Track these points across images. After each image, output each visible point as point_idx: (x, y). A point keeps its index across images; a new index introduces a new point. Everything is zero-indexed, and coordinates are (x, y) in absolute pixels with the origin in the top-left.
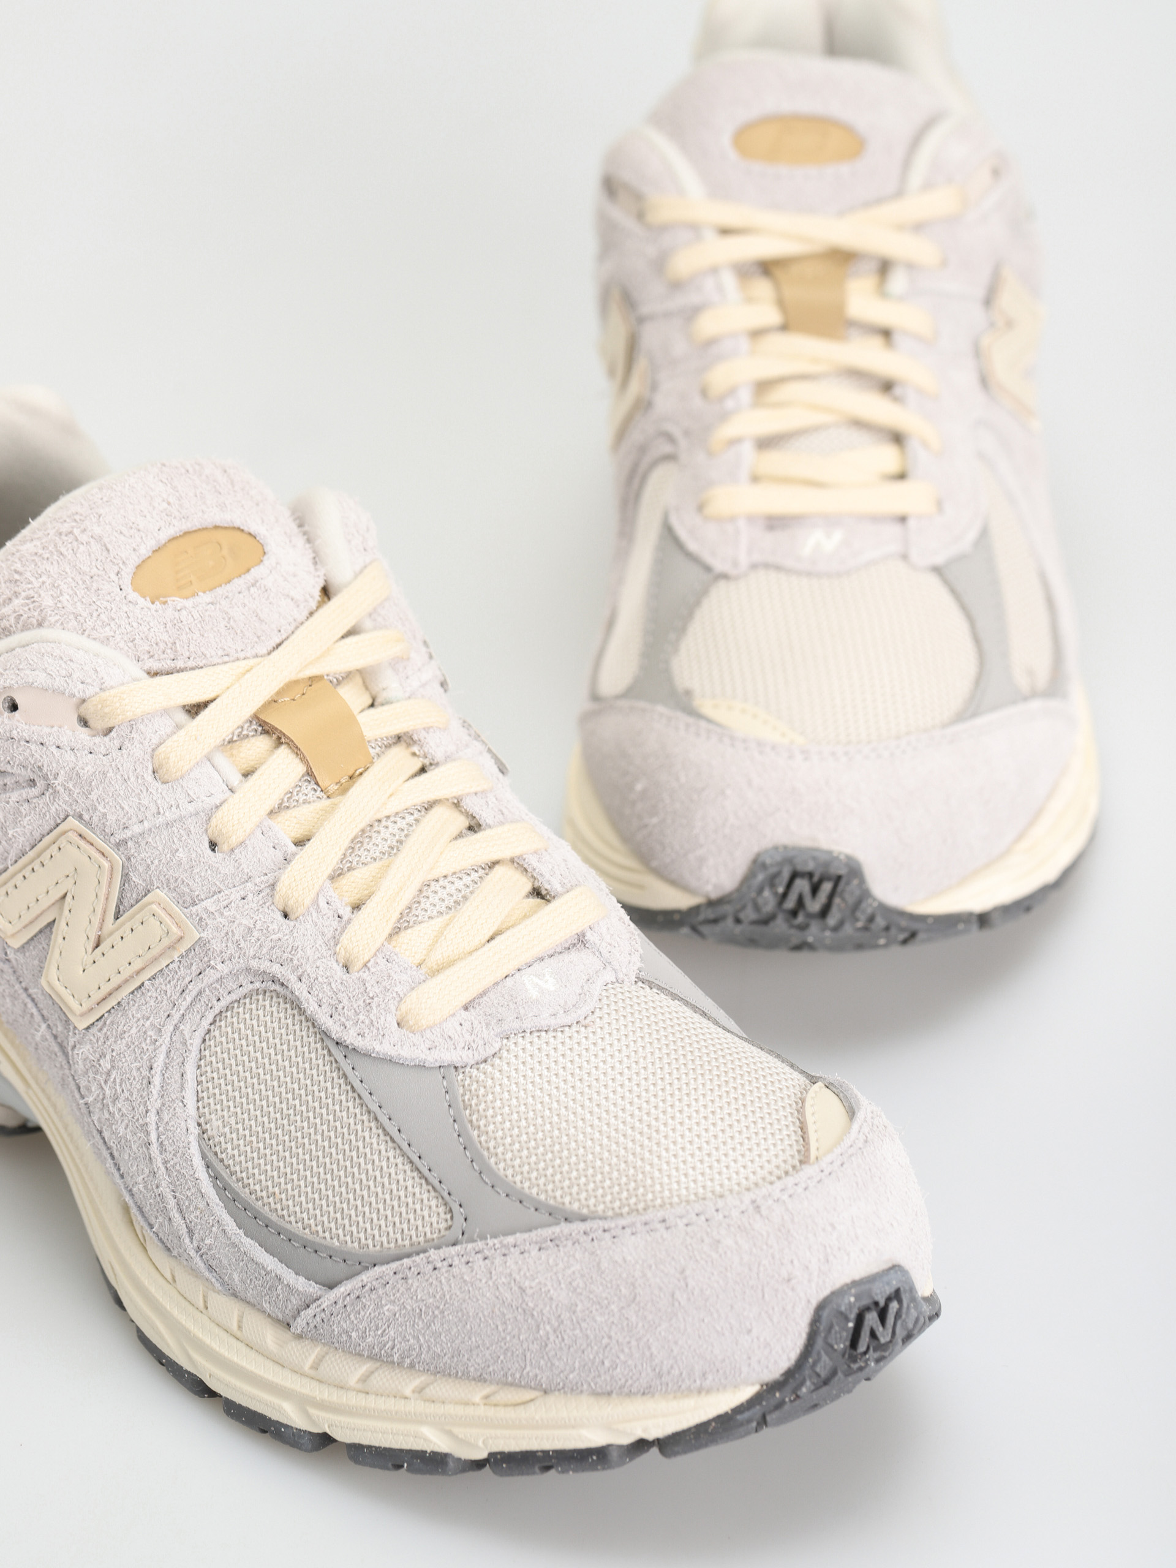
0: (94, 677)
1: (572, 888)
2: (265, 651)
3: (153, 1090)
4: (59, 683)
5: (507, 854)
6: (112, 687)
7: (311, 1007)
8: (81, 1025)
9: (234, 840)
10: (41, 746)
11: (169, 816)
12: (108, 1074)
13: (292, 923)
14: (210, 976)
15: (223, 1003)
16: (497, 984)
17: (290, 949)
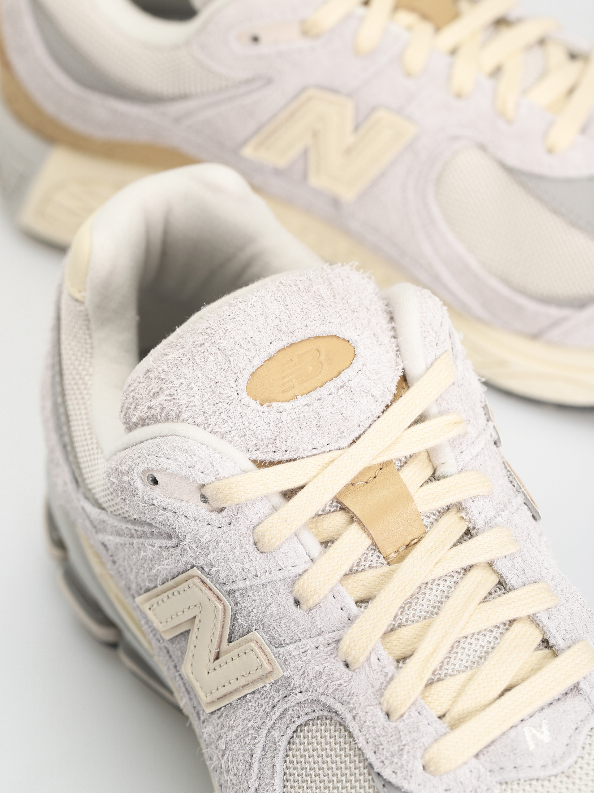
0: (211, 469)
1: (575, 642)
2: (346, 444)
3: (253, 774)
4: (185, 471)
5: (524, 613)
6: (224, 478)
7: (361, 743)
8: (209, 710)
9: (311, 603)
10: (174, 514)
11: (264, 579)
12: (224, 751)
13: (351, 673)
14: (293, 700)
15: (302, 720)
16: (504, 734)
17: (348, 694)
